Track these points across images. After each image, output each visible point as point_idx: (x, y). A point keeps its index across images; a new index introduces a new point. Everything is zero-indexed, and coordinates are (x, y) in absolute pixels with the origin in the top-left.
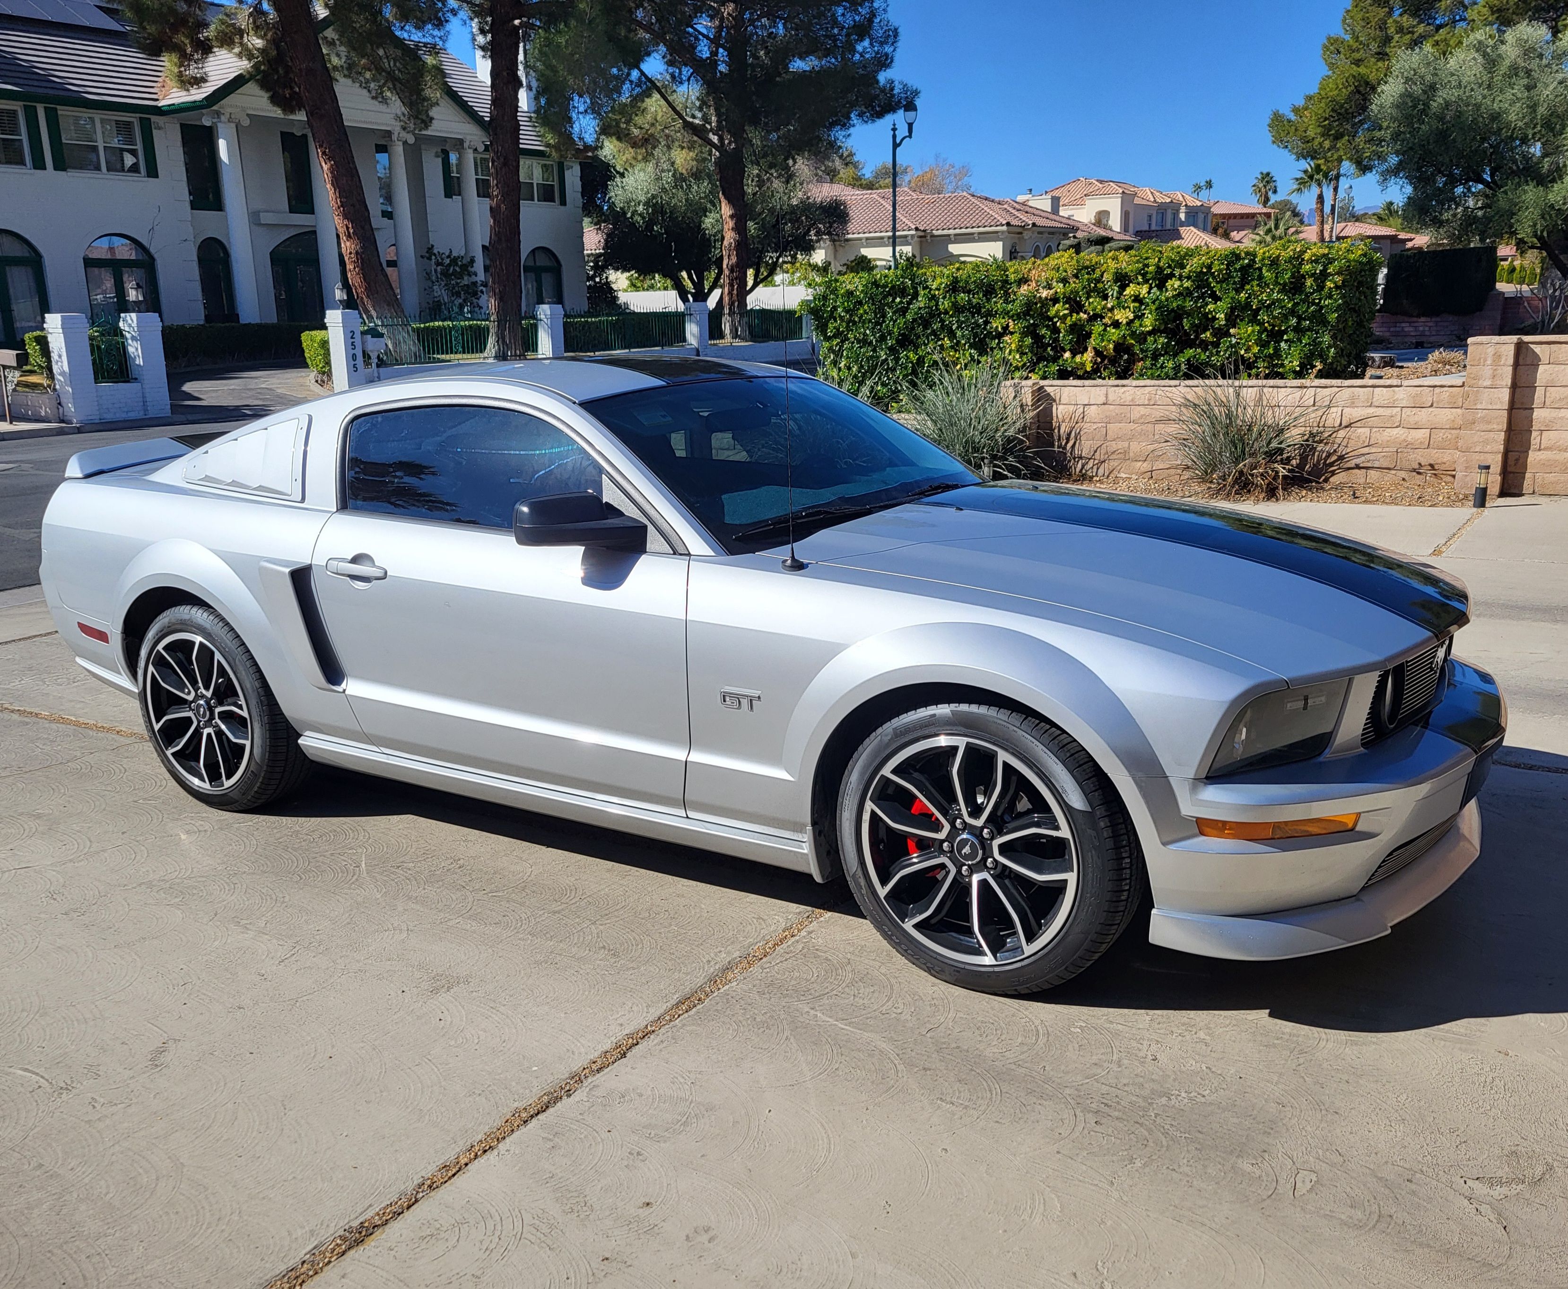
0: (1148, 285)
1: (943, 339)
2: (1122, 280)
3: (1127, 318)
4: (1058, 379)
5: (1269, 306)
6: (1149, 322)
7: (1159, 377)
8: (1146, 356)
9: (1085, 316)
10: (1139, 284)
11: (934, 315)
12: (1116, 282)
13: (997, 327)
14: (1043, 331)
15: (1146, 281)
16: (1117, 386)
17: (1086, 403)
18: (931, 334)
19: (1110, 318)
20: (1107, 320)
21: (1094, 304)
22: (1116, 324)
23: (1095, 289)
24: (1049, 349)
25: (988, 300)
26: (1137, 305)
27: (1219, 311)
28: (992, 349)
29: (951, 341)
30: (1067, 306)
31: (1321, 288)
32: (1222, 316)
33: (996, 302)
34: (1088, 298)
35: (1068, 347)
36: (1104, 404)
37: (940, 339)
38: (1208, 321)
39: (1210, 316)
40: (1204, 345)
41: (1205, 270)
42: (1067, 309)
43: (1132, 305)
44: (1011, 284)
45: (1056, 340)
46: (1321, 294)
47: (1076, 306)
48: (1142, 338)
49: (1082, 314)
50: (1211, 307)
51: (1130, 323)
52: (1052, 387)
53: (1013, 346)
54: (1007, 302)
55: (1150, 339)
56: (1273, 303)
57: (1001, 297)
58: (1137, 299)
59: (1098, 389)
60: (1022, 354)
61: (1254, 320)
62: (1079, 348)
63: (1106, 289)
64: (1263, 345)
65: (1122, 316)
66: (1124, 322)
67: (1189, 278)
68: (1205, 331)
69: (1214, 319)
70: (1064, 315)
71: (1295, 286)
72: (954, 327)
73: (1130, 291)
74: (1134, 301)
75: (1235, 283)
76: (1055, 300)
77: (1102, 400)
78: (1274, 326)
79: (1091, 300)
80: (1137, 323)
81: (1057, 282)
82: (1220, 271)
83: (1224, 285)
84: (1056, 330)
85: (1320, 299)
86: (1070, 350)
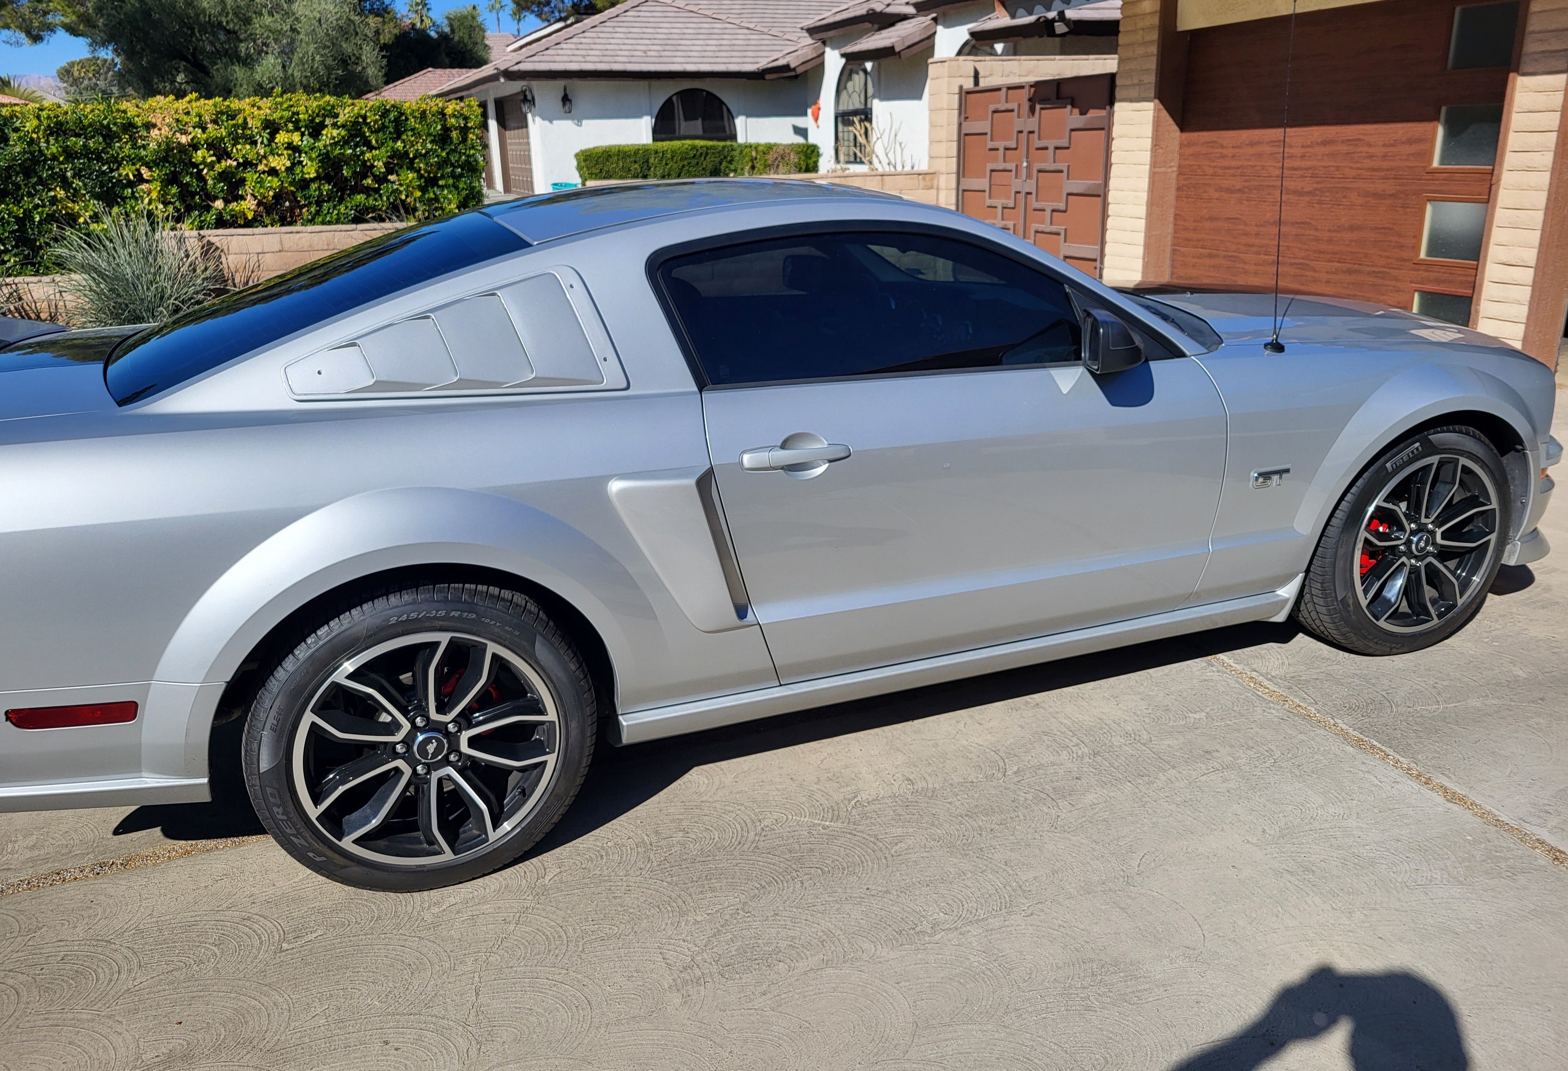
0: (299, 133)
1: (55, 189)
2: (272, 128)
3: (284, 165)
4: (216, 228)
5: (425, 155)
6: (310, 170)
7: (330, 223)
8: (310, 203)
9: (235, 163)
10: (288, 132)
11: (39, 162)
12: (264, 129)
13: (127, 175)
14: (188, 179)
15: (297, 129)
16: (292, 233)
17: (260, 251)
18: (36, 184)
19: (266, 165)
20: (261, 167)
21: (243, 150)
22: (273, 172)
23: (244, 136)
24: (197, 197)
25: (109, 145)
26: (290, 152)
27: (378, 159)
28: (124, 199)
29: (67, 191)
30: (212, 152)
31: (464, 140)
32: (381, 163)
33: (121, 148)
34: (234, 145)
35: (221, 195)
36: (280, 251)
37: (50, 190)
38: (367, 169)
39: (368, 164)
40: (367, 191)
41: (361, 120)
42: (213, 155)
43: (285, 152)
44: (137, 128)
45: (204, 189)
46: (465, 145)
47: (222, 154)
48: (304, 184)
49: (229, 161)
50: (368, 155)
51: (290, 170)
52: (215, 236)
53: (154, 195)
54: (134, 146)
55: (314, 186)
56: (427, 153)
57: (126, 143)
58: (290, 146)
59: (270, 236)
60: (166, 204)
61: (411, 167)
62: (233, 196)
63: (254, 137)
64: (423, 190)
65: (280, 163)
66: (283, 169)
67: (343, 126)
68: (365, 177)
69: (373, 166)
70: (212, 161)
71: (443, 139)
72: (69, 174)
73: (282, 137)
74: (286, 149)
75: (390, 133)
76: (195, 146)
77: (277, 247)
78: (429, 173)
79: (239, 147)
80: (298, 170)
81: (194, 128)
82: (376, 122)
83: (380, 134)
84: (201, 178)
85: (466, 149)
86: (223, 198)
